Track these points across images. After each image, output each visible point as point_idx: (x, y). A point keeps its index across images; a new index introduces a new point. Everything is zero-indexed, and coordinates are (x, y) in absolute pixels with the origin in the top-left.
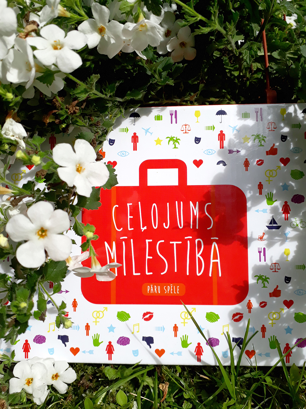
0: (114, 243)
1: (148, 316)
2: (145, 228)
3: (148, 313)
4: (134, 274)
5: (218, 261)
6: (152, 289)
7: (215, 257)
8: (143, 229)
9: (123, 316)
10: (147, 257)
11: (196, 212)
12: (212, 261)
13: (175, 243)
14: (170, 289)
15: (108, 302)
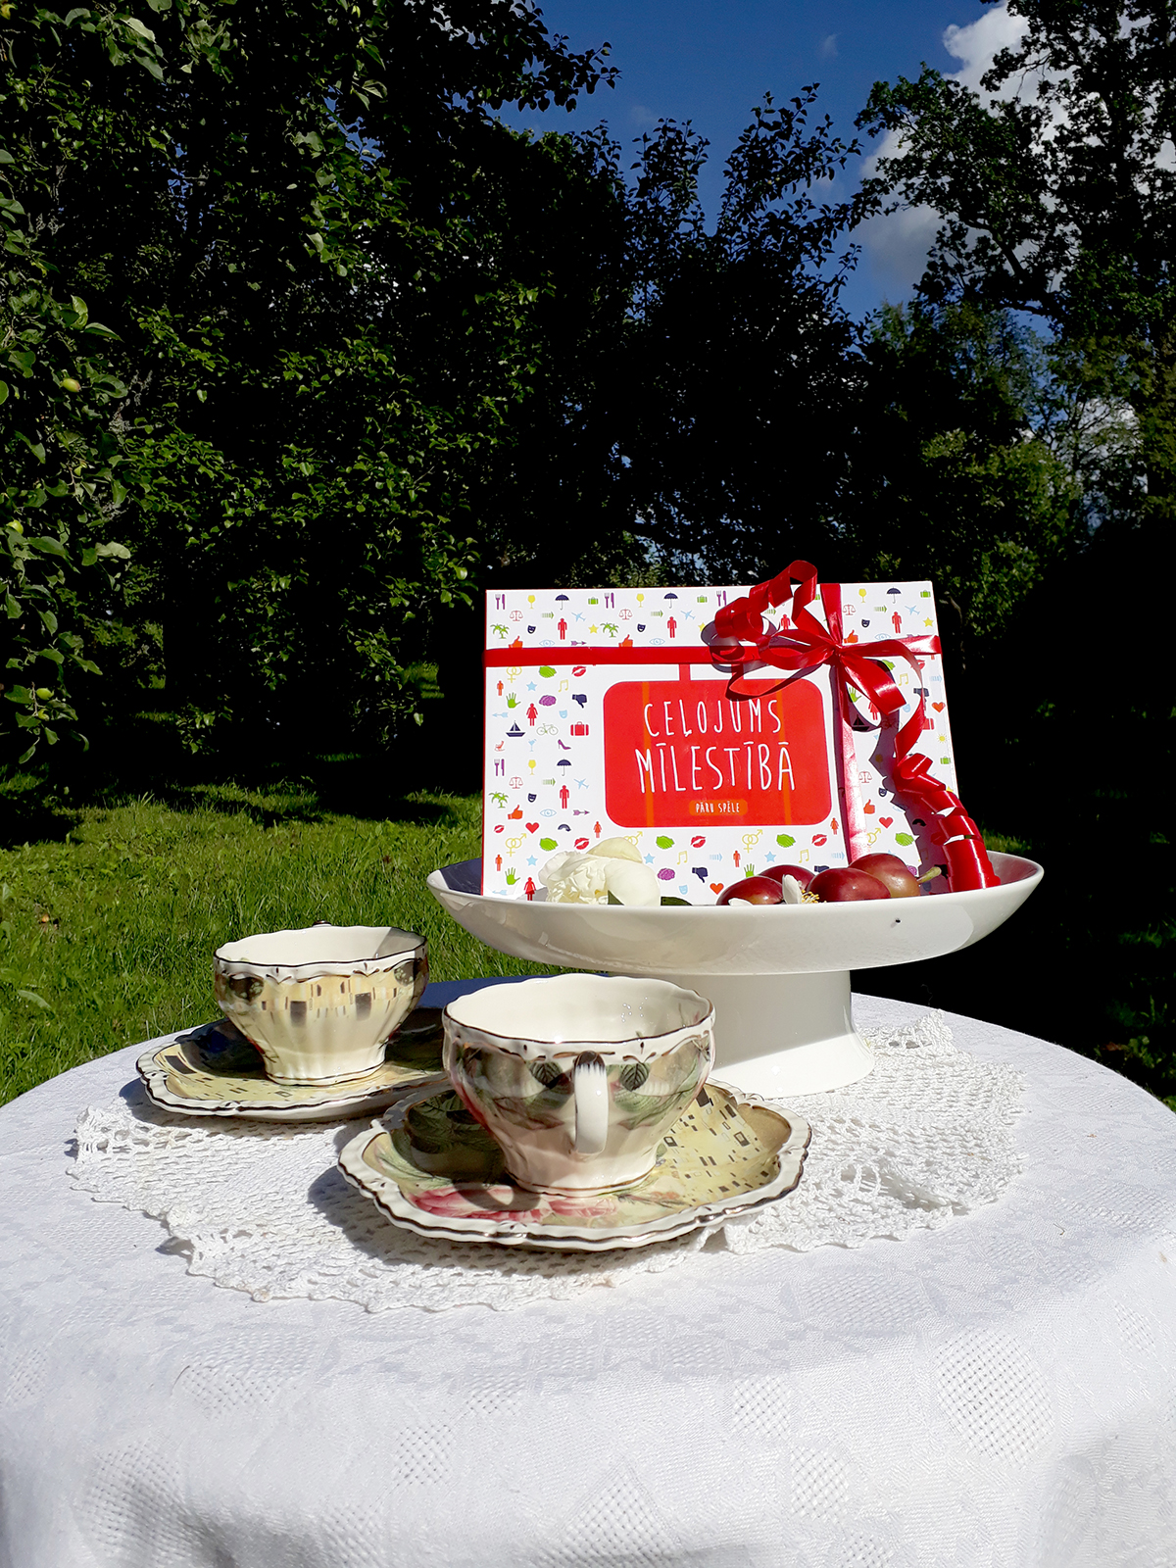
0: (648, 751)
1: (699, 842)
2: (690, 732)
3: (698, 838)
4: (677, 789)
5: (790, 770)
6: (702, 807)
7: (785, 766)
8: (687, 734)
9: (665, 843)
10: (694, 768)
11: (758, 710)
12: (781, 771)
13: (731, 750)
14: (726, 807)
15: (643, 824)
